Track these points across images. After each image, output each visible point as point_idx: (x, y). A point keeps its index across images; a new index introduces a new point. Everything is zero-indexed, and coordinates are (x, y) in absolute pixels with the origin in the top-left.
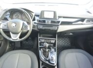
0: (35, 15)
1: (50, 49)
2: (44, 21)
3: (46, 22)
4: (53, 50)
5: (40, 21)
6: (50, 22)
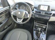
0: (34, 8)
1: (41, 32)
2: (40, 12)
3: (41, 13)
4: (43, 33)
5: (37, 12)
6: (44, 13)
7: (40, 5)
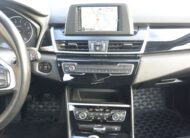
7: (79, 7)
